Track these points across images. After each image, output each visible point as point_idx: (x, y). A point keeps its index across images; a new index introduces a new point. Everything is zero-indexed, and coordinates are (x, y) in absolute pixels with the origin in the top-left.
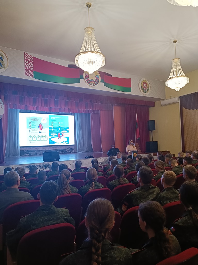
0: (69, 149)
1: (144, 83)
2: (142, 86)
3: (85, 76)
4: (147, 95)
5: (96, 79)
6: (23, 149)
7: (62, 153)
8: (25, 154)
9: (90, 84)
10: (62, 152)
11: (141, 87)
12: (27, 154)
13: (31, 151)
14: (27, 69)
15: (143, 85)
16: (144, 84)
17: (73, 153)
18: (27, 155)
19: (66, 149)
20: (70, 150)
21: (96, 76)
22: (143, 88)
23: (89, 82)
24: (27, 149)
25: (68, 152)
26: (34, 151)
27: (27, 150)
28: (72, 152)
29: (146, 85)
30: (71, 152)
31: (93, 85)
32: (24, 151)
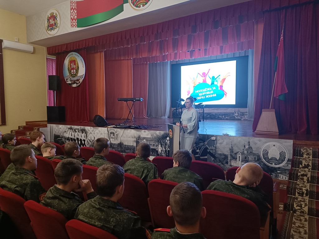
0: (238, 113)
7: (227, 119)
10: (226, 117)
19: (233, 114)
20: (241, 115)
25: (237, 118)
28: (244, 118)
30: (241, 118)
31: (141, 7)
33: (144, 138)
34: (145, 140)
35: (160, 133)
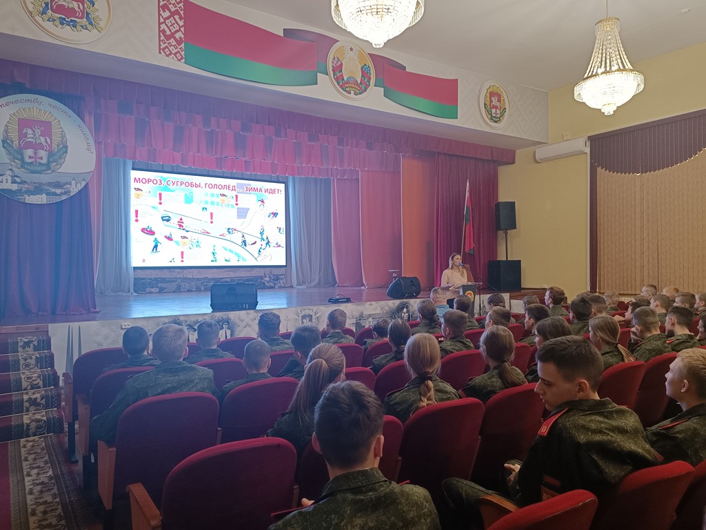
0: (270, 277)
1: (492, 94)
2: (488, 103)
3: (333, 67)
4: (499, 129)
5: (362, 76)
6: (141, 274)
8: (148, 290)
9: (346, 91)
11: (485, 104)
12: (153, 287)
13: (163, 280)
14: (165, 36)
15: (491, 101)
16: (493, 98)
17: (280, 287)
18: (153, 290)
19: (262, 278)
20: (273, 280)
21: (362, 68)
22: (489, 107)
23: (343, 84)
24: (154, 275)
25: (268, 284)
26: (173, 281)
27: (153, 277)
28: (279, 285)
29: (499, 100)
30: (275, 284)
31: (352, 94)
32: (145, 279)
33: (369, 316)
34: (370, 319)
35: (394, 304)
